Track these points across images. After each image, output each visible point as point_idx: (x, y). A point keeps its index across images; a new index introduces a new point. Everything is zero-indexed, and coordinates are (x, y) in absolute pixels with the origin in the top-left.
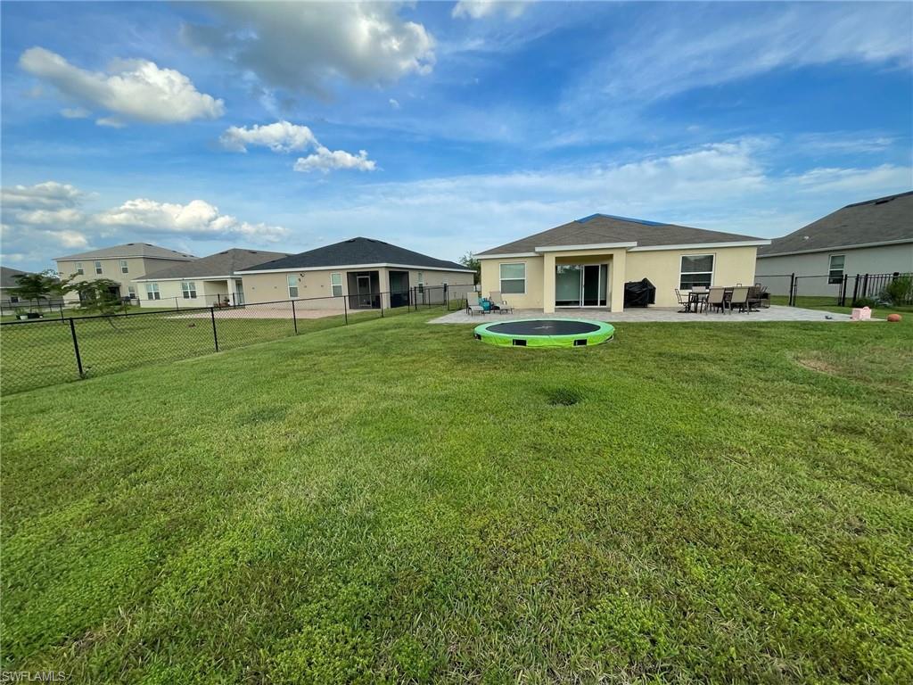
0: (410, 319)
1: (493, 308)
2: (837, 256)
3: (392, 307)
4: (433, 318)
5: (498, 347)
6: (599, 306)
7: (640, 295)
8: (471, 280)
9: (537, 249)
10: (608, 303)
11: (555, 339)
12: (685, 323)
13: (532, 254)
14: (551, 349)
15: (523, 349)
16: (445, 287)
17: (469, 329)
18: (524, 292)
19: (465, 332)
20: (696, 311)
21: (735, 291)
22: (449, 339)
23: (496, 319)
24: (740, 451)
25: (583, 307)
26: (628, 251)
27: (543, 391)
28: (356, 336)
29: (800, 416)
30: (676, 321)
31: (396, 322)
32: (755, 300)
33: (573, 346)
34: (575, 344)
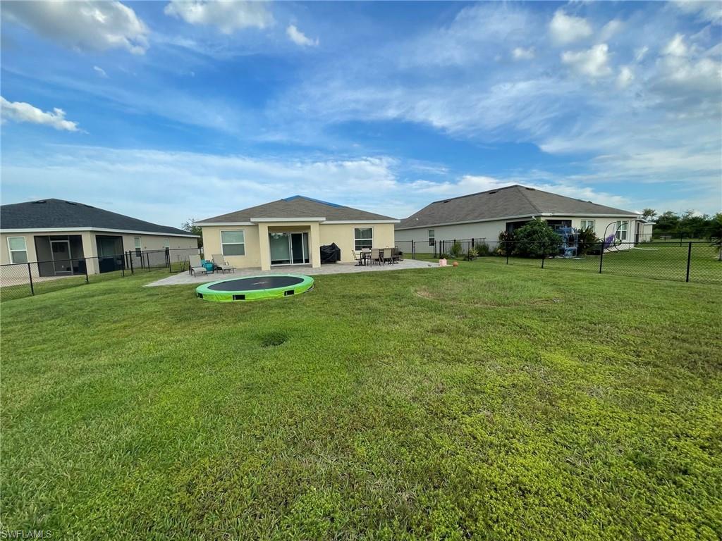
0: (124, 283)
1: (215, 268)
2: (431, 230)
3: (101, 272)
4: (152, 281)
5: (219, 303)
6: (304, 264)
7: (330, 255)
8: (195, 244)
9: (252, 220)
10: (310, 261)
11: (269, 292)
12: (358, 273)
13: (249, 224)
14: (266, 300)
15: (243, 303)
16: (167, 252)
17: (189, 289)
18: (244, 254)
19: (186, 293)
20: (365, 265)
21: (385, 251)
22: (169, 300)
23: (218, 278)
24: (387, 356)
25: (293, 264)
26: (320, 224)
27: (258, 337)
28: (46, 307)
29: (417, 326)
30: (354, 272)
31: (106, 288)
32: (395, 256)
33: (284, 296)
34: (285, 295)
